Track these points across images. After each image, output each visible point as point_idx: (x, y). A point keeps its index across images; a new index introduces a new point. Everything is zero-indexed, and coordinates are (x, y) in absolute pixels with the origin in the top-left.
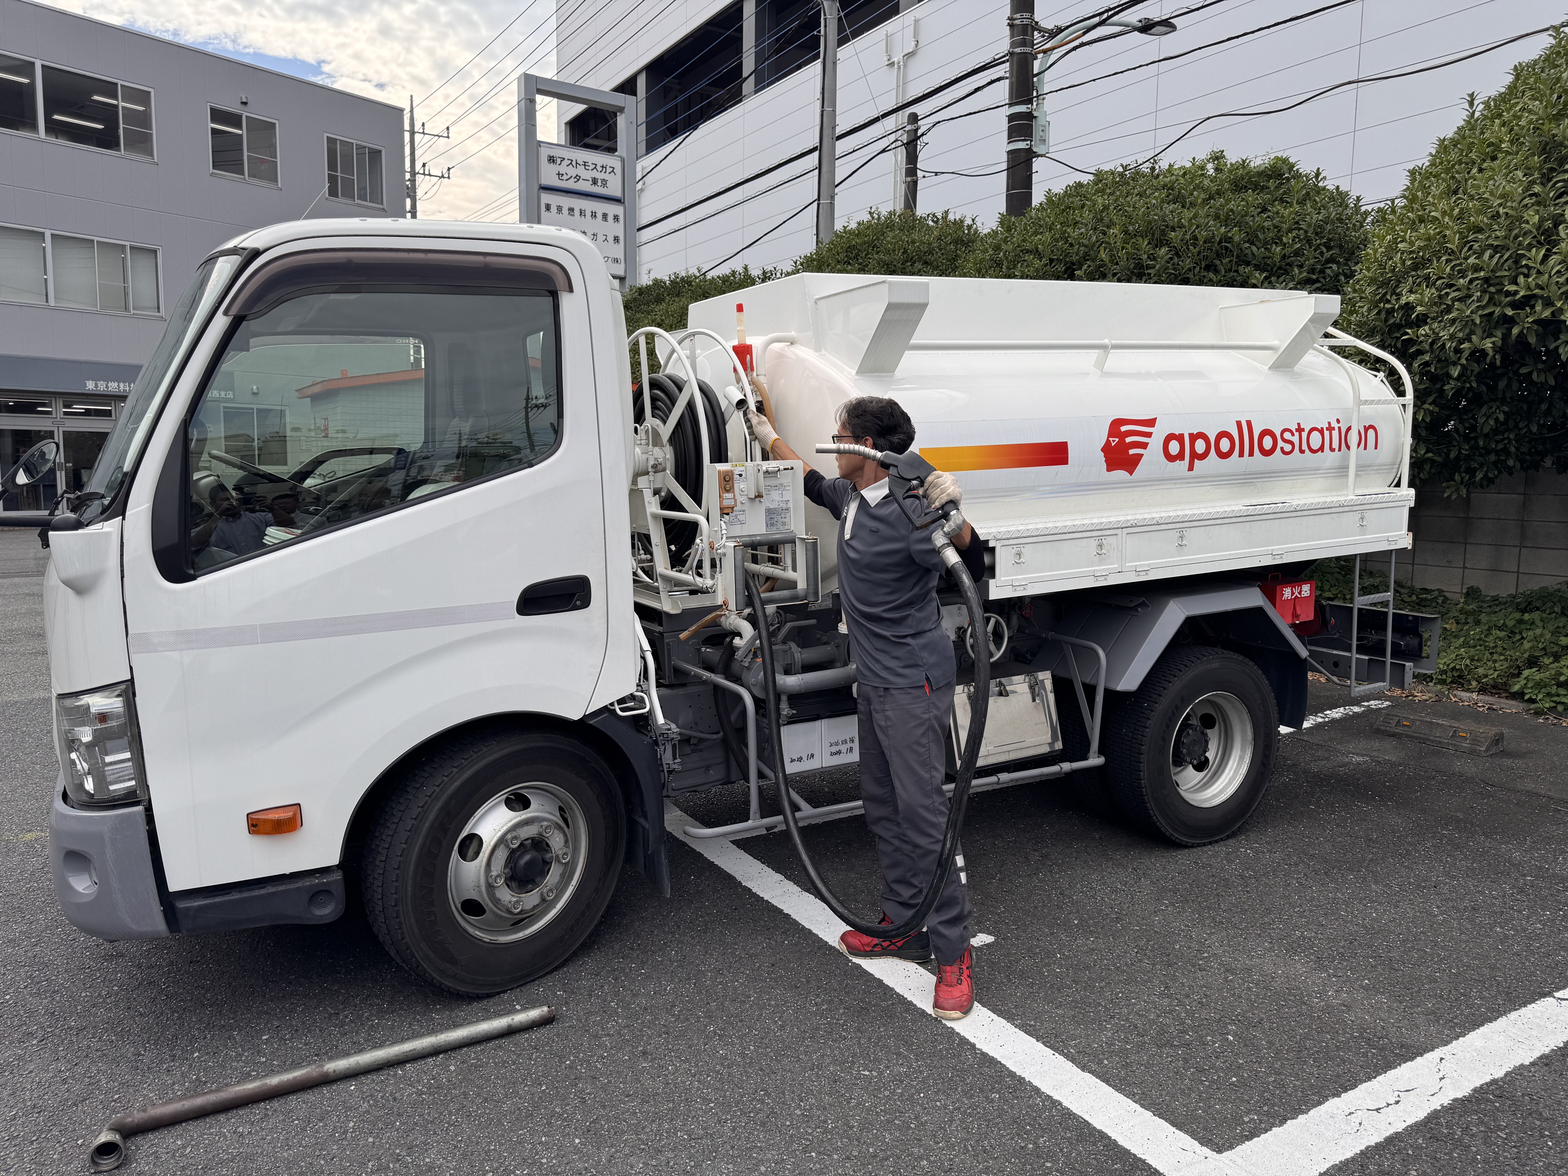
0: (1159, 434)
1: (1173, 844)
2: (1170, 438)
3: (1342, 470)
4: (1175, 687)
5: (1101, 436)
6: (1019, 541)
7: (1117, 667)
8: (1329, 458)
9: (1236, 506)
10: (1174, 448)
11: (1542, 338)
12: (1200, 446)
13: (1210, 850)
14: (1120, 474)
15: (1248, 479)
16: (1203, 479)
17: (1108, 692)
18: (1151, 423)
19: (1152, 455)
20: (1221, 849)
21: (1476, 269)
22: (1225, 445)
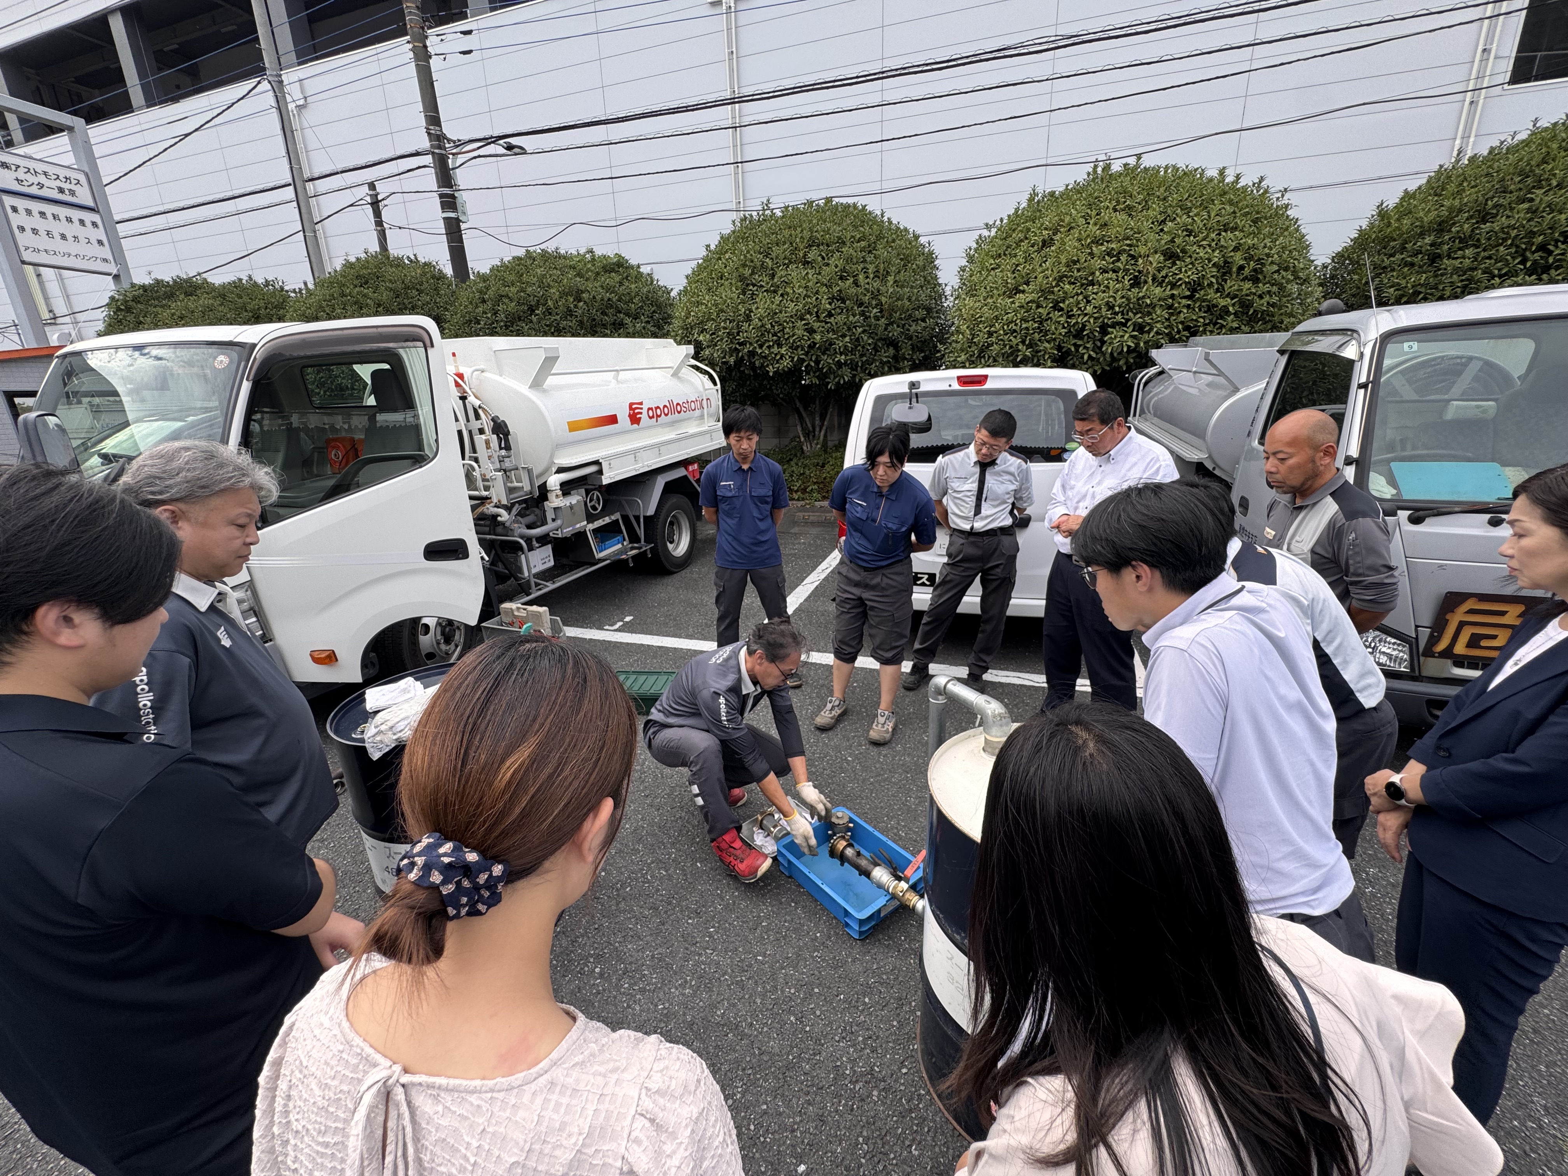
0: (645, 407)
1: (672, 573)
2: (649, 409)
3: (702, 417)
4: (664, 511)
5: (627, 411)
6: (609, 458)
7: (646, 507)
8: (697, 413)
9: (672, 436)
10: (651, 414)
11: (749, 357)
12: (659, 412)
13: (683, 572)
14: (635, 426)
15: (672, 424)
16: (661, 425)
17: (645, 517)
18: (641, 403)
19: (644, 417)
20: (688, 570)
21: (725, 328)
22: (666, 410)
